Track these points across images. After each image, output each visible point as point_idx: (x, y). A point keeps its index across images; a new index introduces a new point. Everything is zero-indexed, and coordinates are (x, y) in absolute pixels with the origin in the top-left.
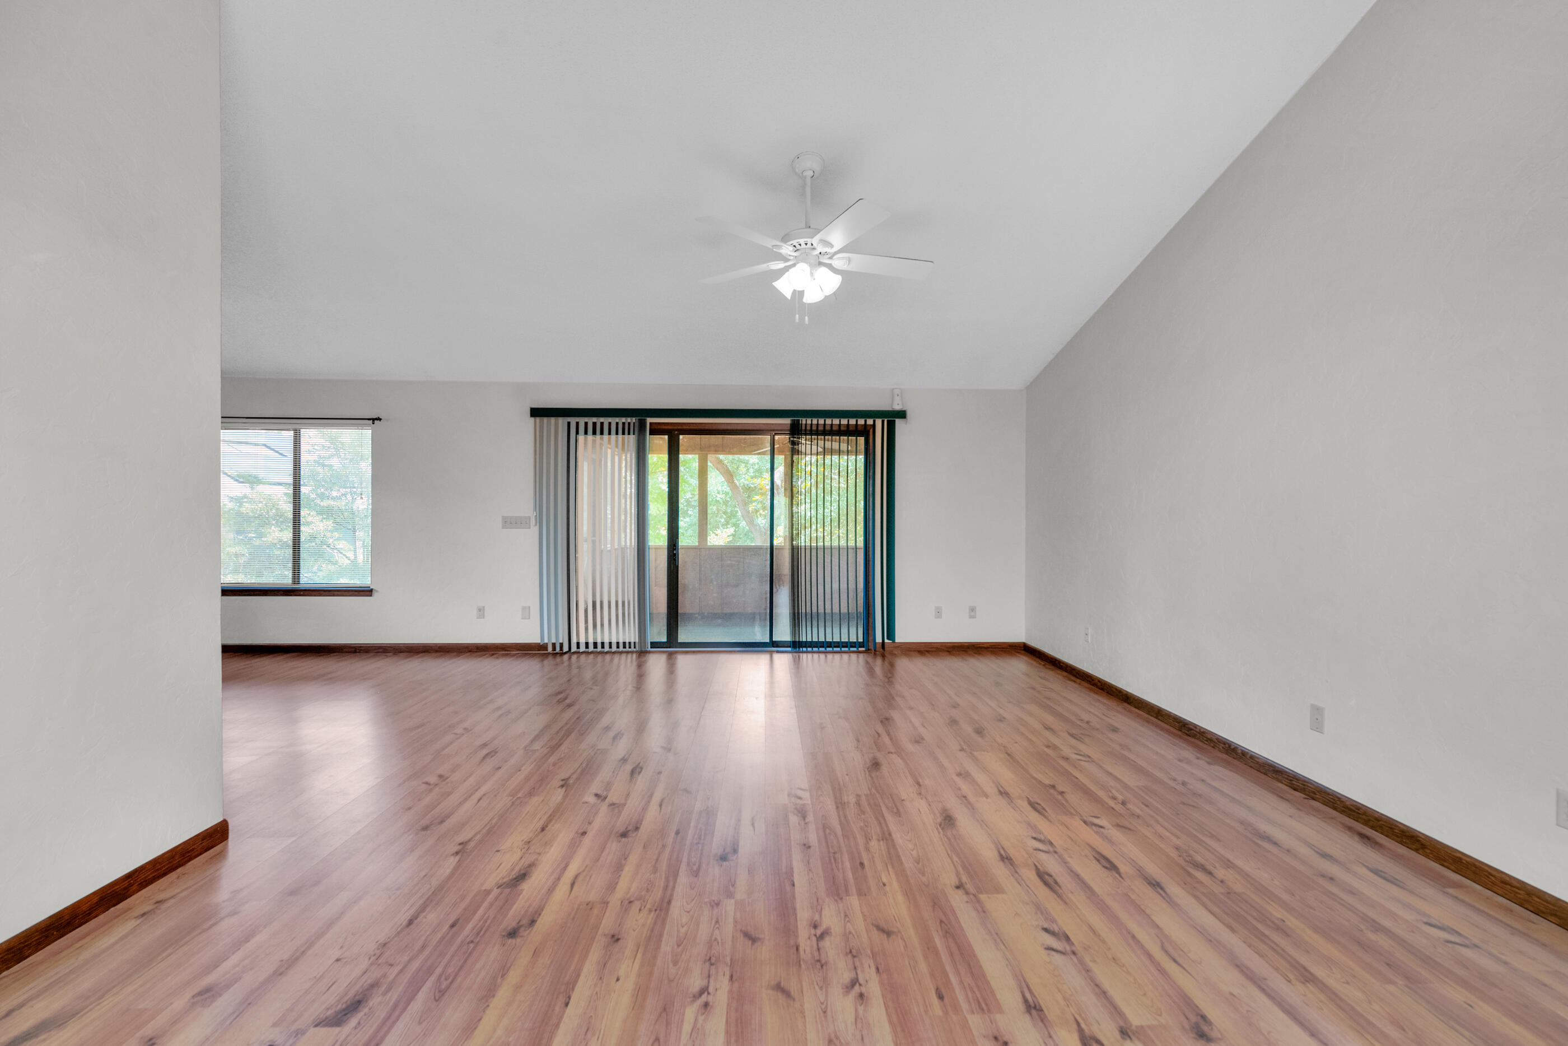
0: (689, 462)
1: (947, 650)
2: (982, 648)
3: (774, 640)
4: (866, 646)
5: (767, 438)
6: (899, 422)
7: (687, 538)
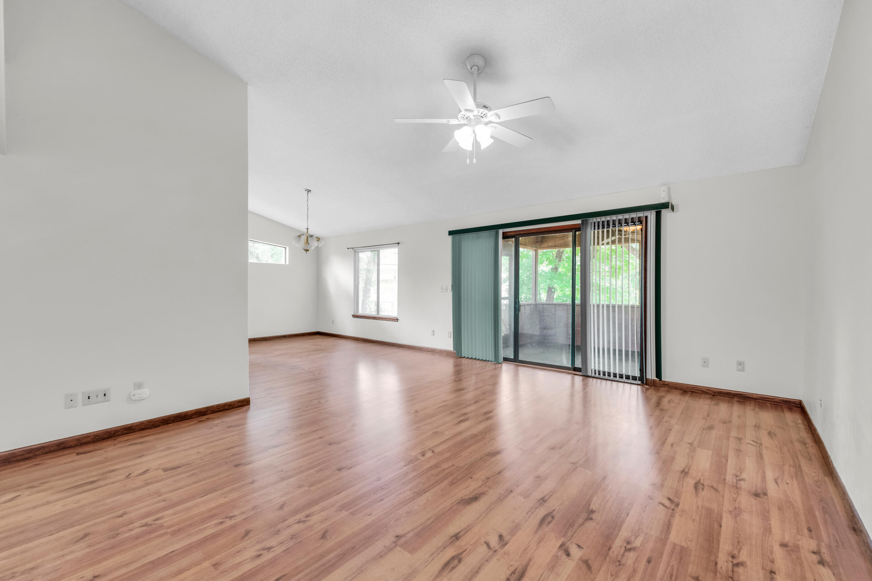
0: (526, 253)
1: (713, 394)
2: (750, 398)
3: (575, 366)
4: (642, 380)
5: (571, 234)
6: (664, 212)
7: (524, 297)
